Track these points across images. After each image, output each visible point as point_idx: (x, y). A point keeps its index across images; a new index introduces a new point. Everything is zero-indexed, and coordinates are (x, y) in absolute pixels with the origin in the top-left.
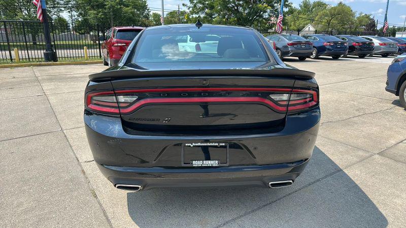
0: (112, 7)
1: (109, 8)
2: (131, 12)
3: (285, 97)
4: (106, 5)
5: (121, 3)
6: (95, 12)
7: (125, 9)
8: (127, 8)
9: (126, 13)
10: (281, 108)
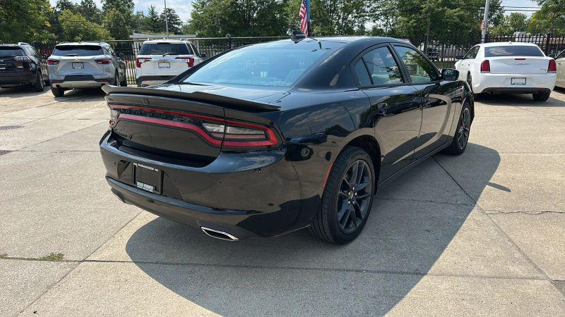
0: (431, 10)
1: (426, 13)
2: (458, 16)
3: (221, 128)
4: (422, 9)
5: (443, 5)
6: (406, 19)
7: (449, 11)
8: (454, 10)
9: (451, 17)
10: (214, 141)
